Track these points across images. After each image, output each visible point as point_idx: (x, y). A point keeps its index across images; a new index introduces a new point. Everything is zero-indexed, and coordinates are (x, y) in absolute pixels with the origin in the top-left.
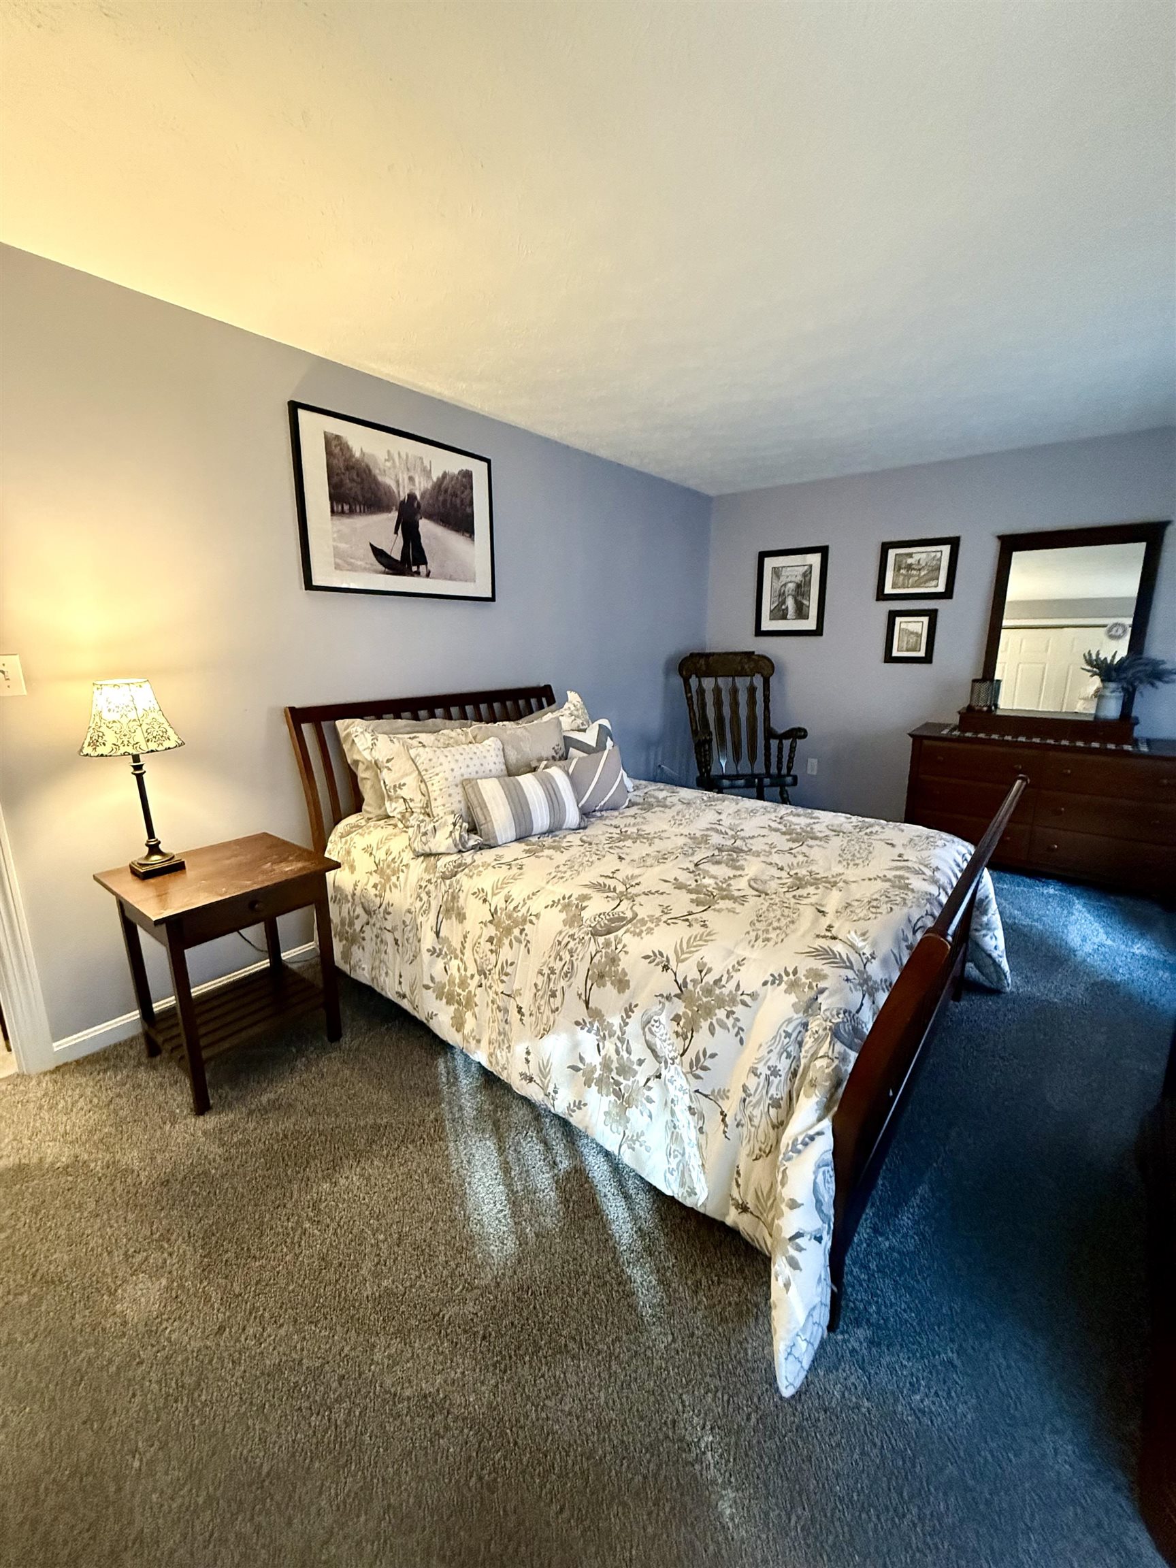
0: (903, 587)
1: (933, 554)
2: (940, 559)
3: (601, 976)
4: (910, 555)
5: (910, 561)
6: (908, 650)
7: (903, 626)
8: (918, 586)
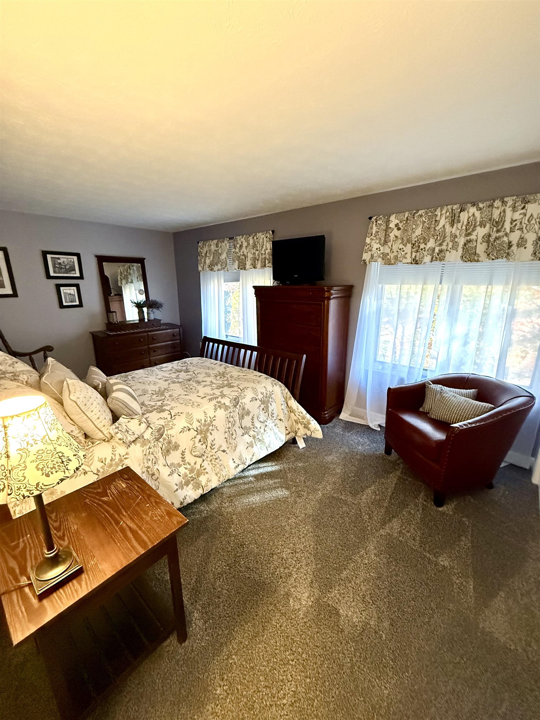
0: (59, 273)
1: (70, 259)
2: (74, 262)
3: (243, 416)
4: (59, 259)
5: (59, 261)
6: (70, 302)
7: (65, 291)
8: (67, 273)
